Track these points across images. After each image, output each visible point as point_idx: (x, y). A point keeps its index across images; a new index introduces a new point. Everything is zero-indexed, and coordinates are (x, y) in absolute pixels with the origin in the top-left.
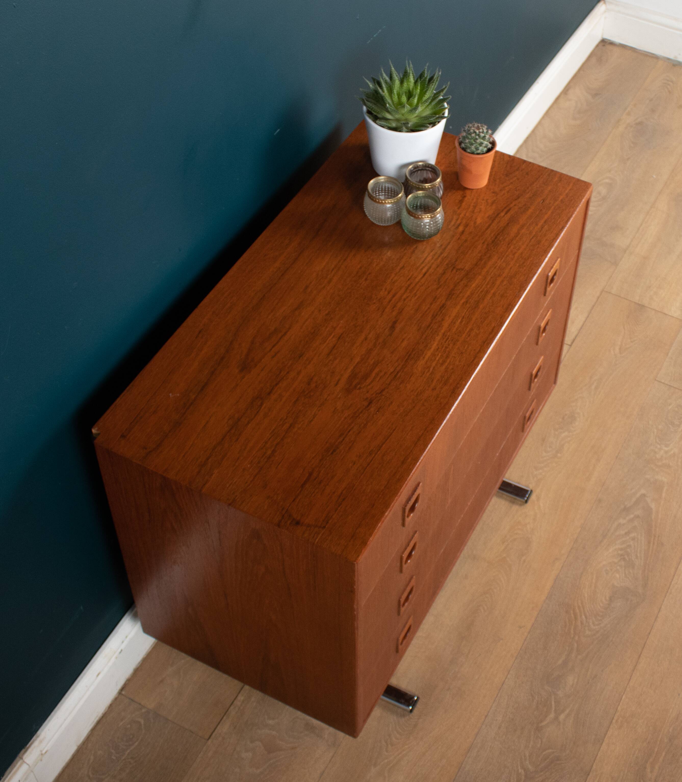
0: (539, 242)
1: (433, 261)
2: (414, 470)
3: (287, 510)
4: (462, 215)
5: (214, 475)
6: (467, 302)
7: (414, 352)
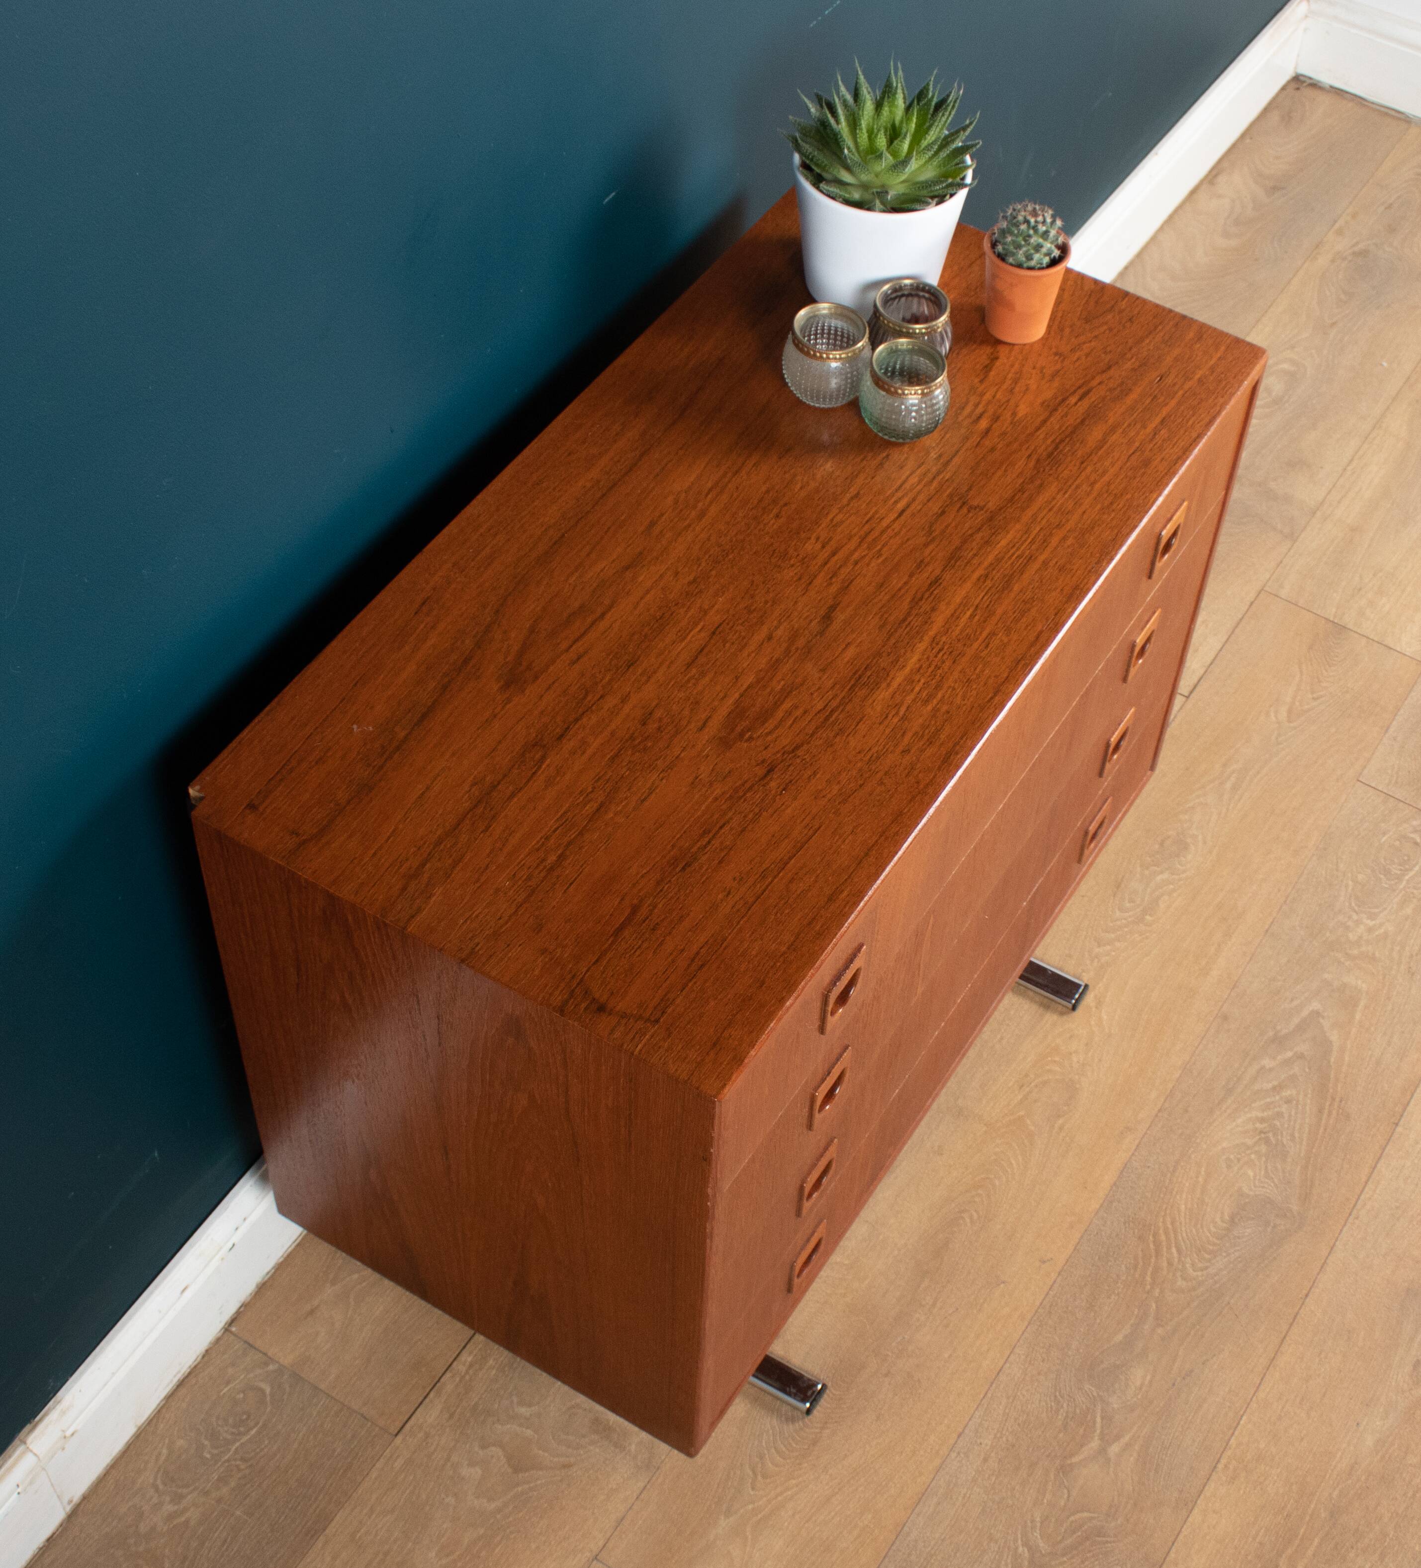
0: (1146, 463)
1: (919, 488)
2: (853, 916)
3: (582, 980)
4: (988, 396)
5: (434, 899)
6: (987, 576)
7: (869, 673)
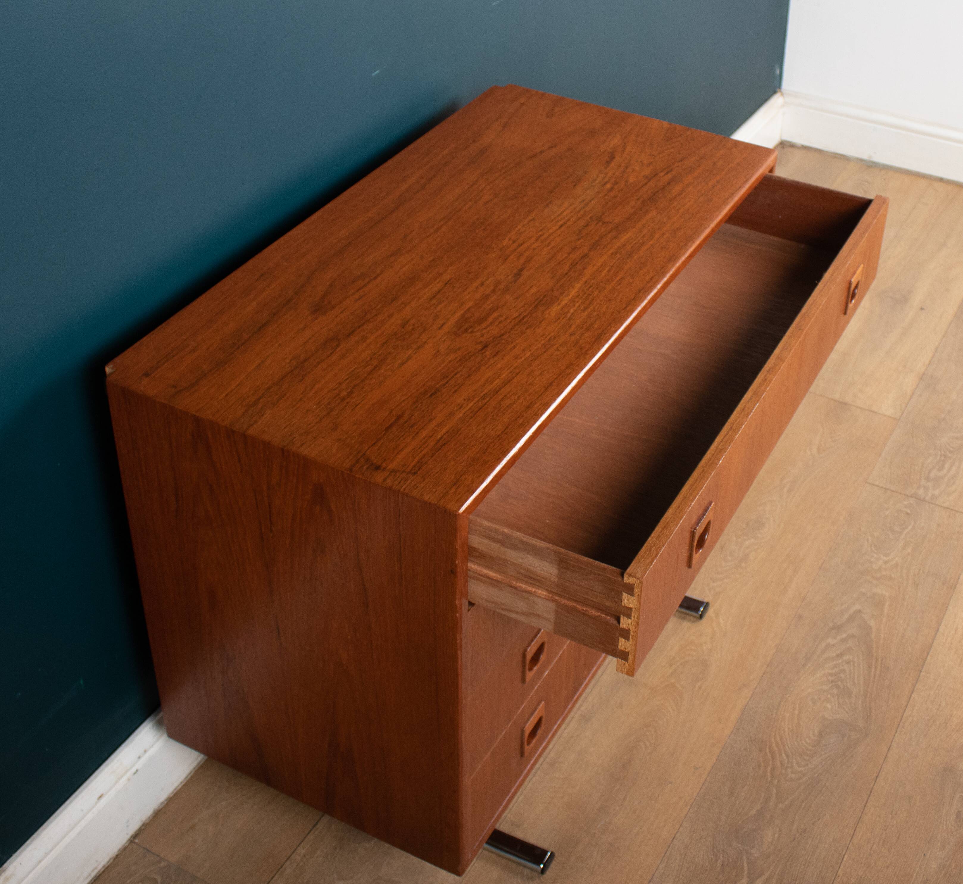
1: (572, 215)
3: (364, 454)
4: (610, 174)
5: (265, 416)
6: (616, 253)
7: (546, 299)
